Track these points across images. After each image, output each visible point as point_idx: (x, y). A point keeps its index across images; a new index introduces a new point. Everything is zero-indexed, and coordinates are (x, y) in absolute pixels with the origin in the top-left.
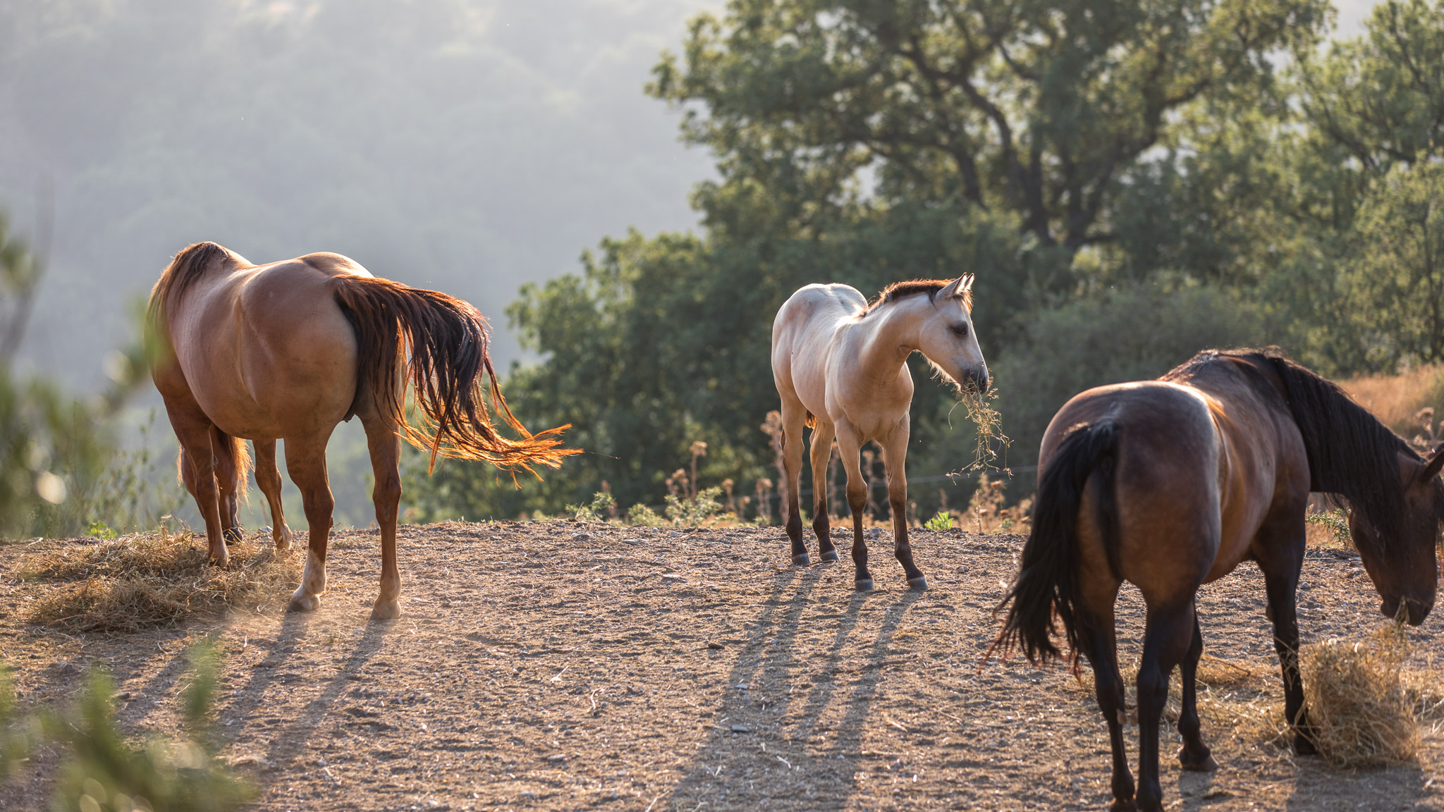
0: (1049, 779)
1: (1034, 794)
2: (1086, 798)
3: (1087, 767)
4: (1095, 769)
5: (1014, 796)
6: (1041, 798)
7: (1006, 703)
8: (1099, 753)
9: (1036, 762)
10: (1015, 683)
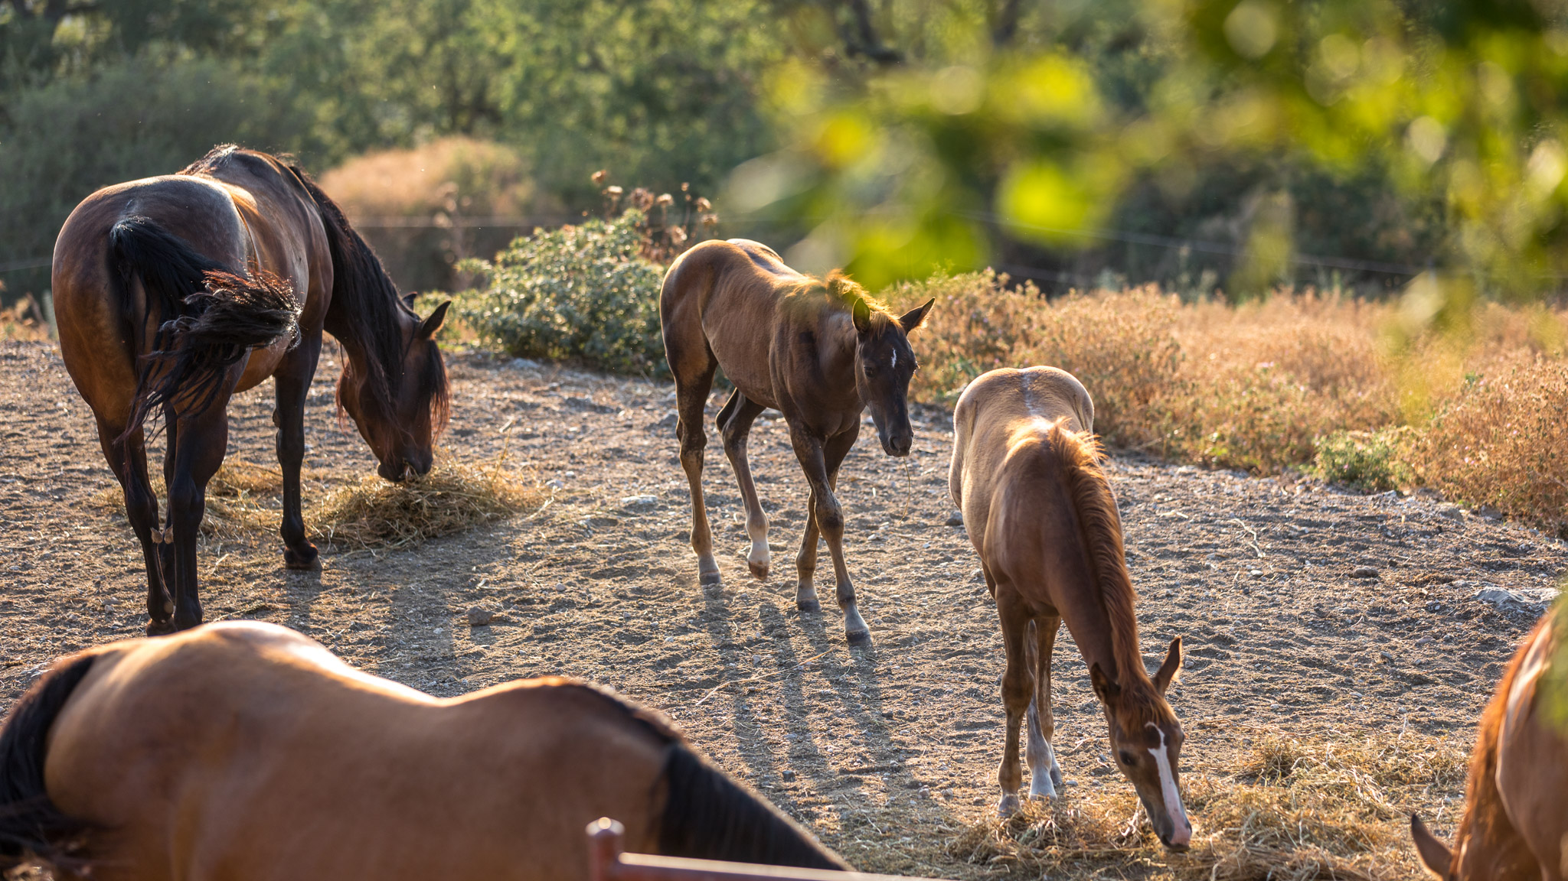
0: (79, 602)
1: (64, 618)
2: (120, 619)
3: (119, 586)
4: (128, 589)
5: (42, 621)
6: (71, 623)
7: (27, 523)
8: (131, 571)
9: (64, 584)
10: (35, 501)
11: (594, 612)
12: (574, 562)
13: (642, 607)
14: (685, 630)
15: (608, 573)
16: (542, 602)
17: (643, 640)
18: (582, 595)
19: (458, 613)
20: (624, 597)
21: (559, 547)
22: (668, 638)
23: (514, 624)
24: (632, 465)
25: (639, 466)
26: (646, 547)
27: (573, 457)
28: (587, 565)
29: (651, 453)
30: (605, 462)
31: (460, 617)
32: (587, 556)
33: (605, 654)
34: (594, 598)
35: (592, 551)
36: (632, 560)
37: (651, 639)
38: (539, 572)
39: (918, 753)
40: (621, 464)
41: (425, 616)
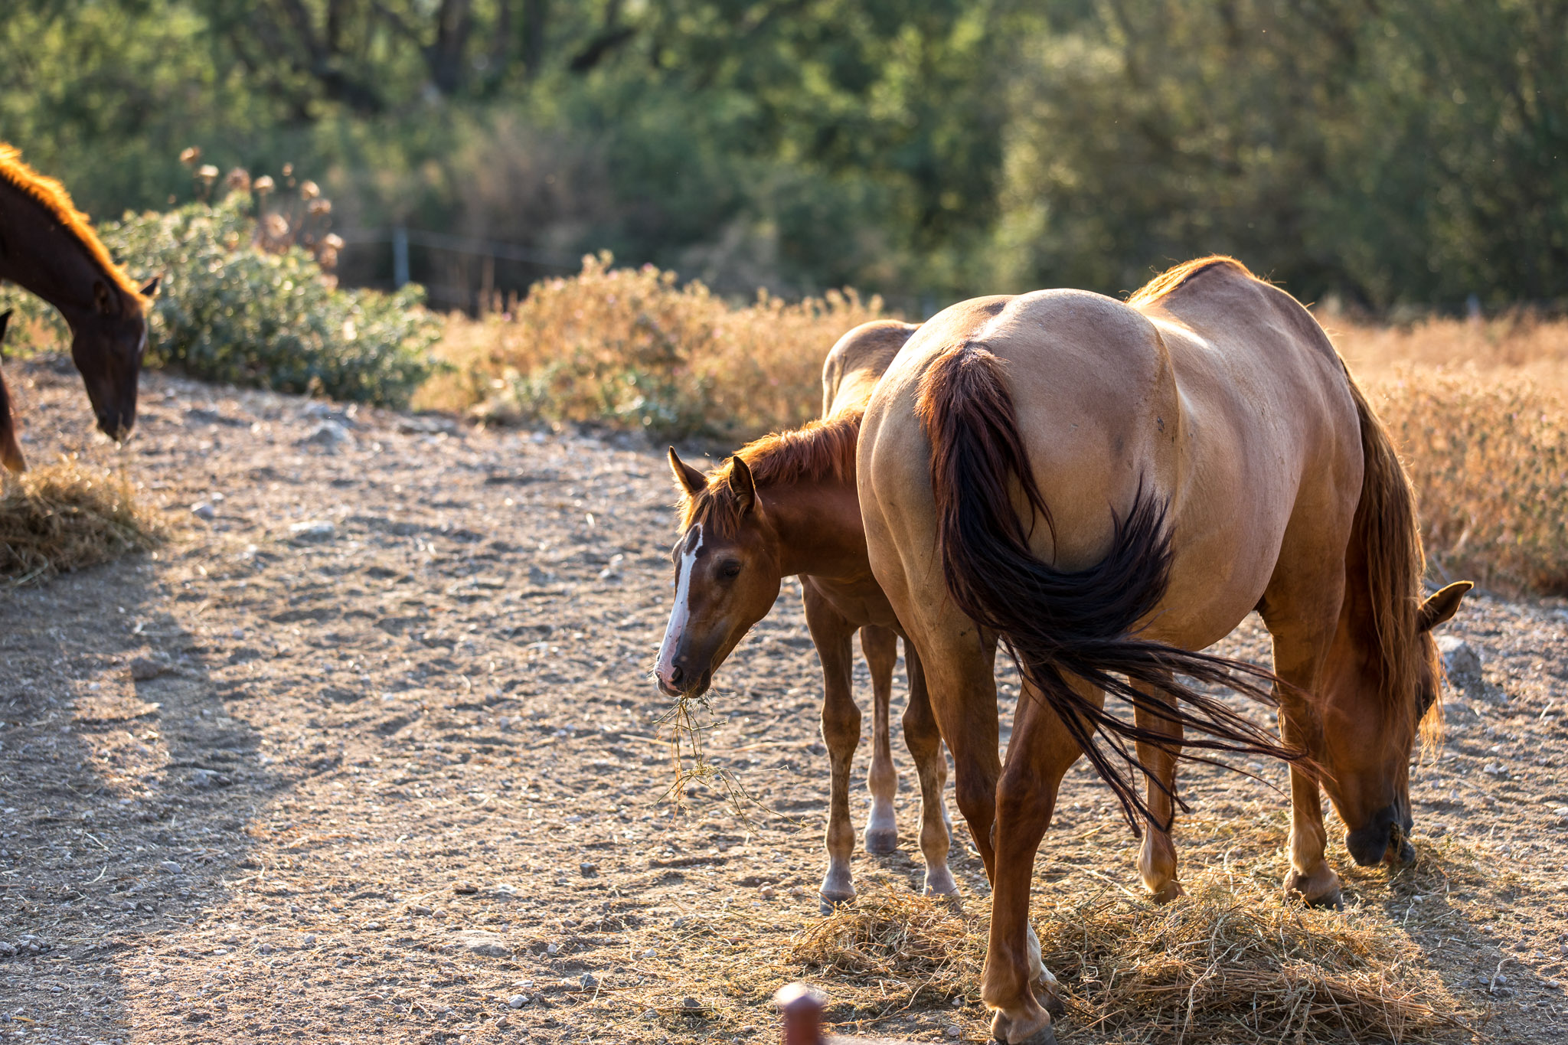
11: (285, 663)
12: (246, 603)
13: (344, 658)
14: (404, 686)
15: (292, 617)
16: (218, 650)
17: (354, 698)
18: (266, 644)
19: (116, 664)
20: (317, 645)
21: (224, 584)
22: (386, 696)
23: (187, 678)
24: (288, 488)
25: (298, 488)
26: (332, 585)
27: (213, 477)
28: (262, 608)
29: (306, 474)
30: (254, 484)
31: (118, 669)
32: (261, 596)
33: (312, 715)
34: (282, 648)
35: (268, 590)
36: (318, 599)
37: (364, 697)
38: (207, 614)
39: (739, 840)
40: (275, 486)
41: (75, 668)
